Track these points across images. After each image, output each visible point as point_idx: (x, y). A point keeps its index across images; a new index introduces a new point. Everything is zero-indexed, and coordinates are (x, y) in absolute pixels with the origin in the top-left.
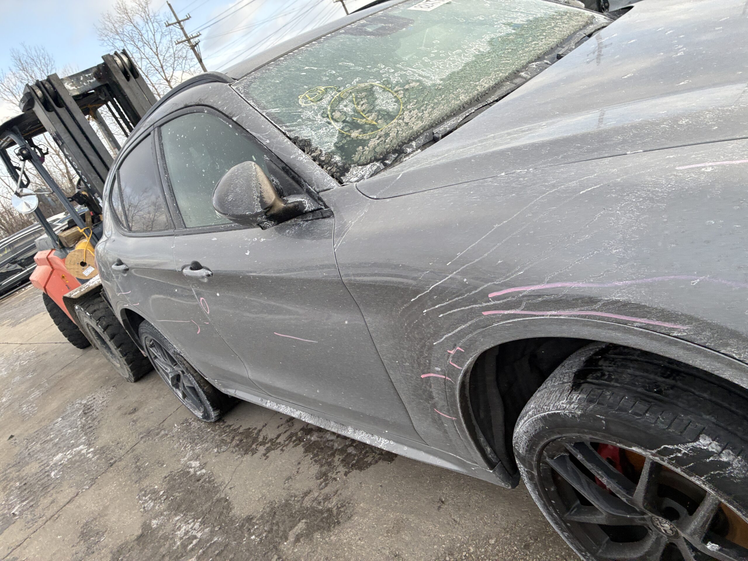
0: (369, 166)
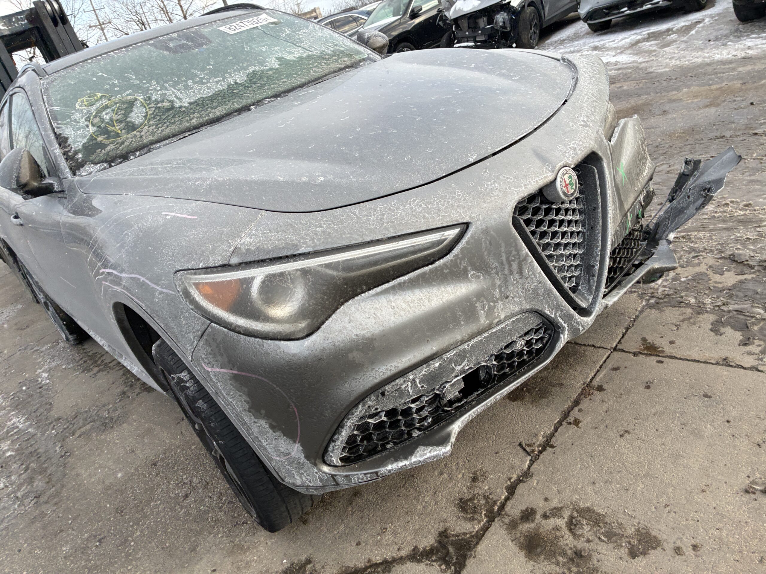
0: (98, 165)
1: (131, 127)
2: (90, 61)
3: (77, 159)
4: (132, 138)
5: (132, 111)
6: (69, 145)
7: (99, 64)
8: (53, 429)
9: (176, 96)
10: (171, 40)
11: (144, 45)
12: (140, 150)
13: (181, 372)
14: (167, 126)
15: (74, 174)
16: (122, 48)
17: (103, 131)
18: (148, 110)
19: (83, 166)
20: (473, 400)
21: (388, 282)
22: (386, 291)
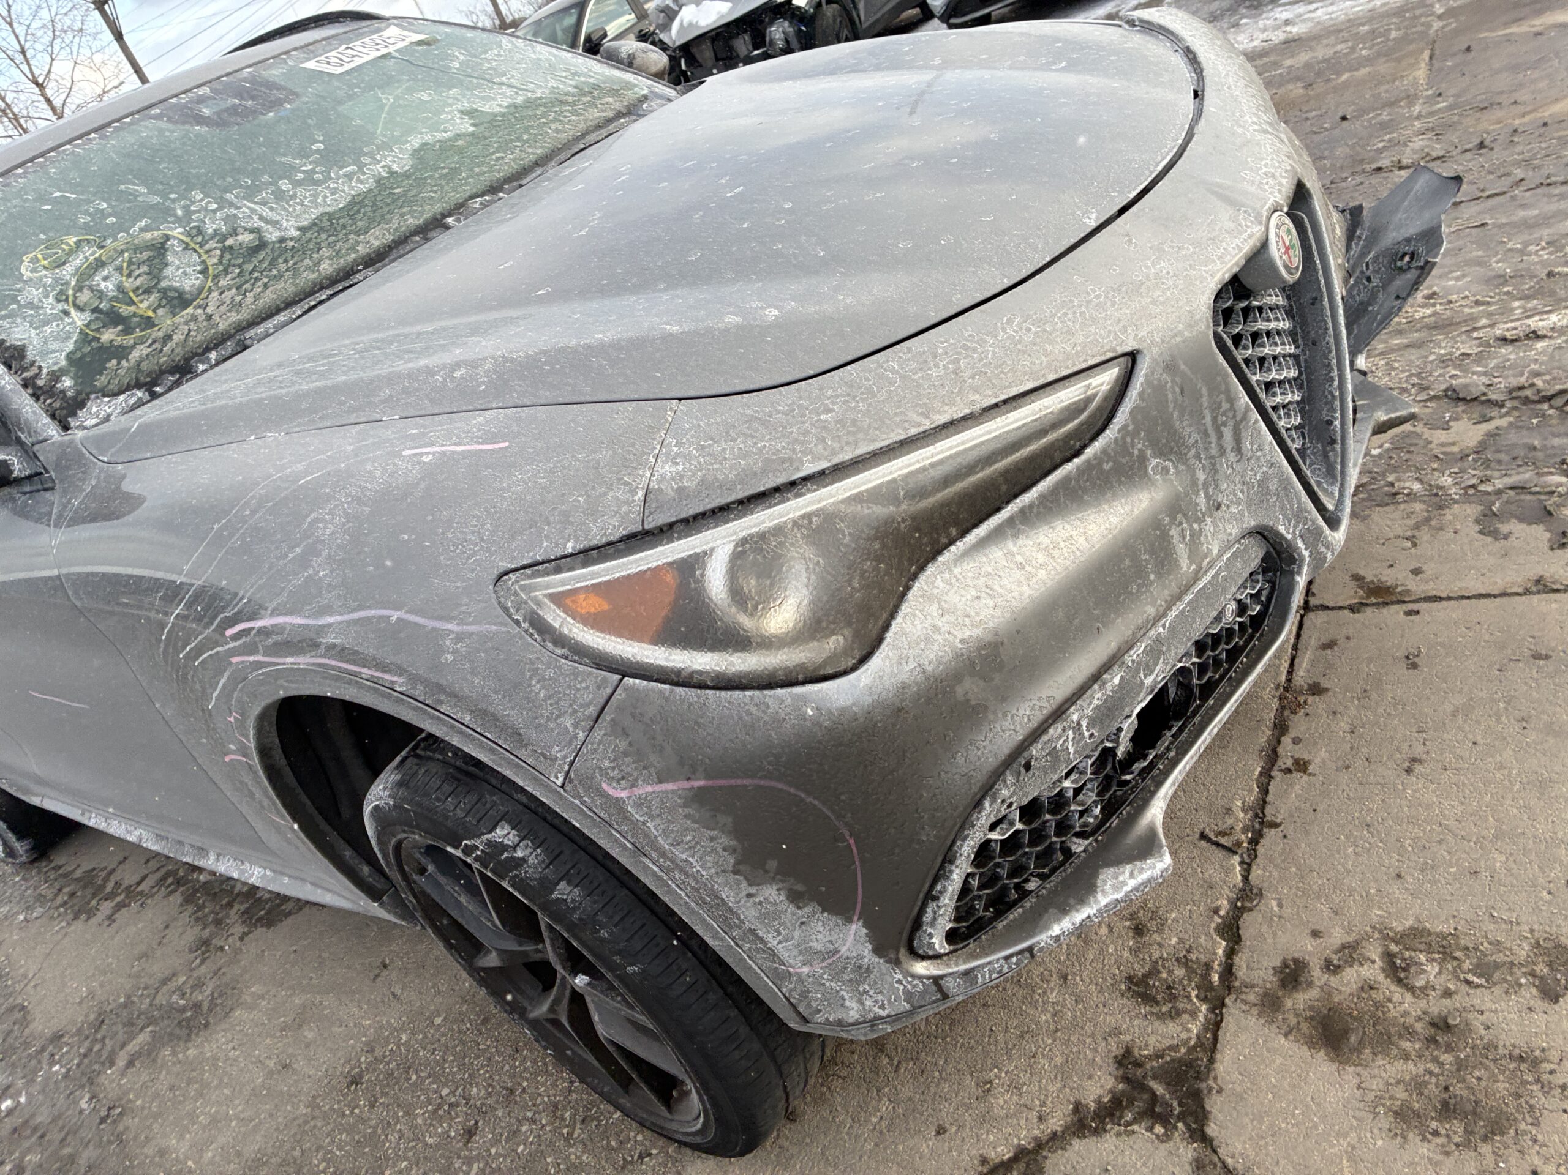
0: (122, 397)
1: (179, 301)
2: (20, 171)
3: (63, 392)
4: (186, 323)
5: (167, 265)
6: (33, 364)
7: (48, 173)
8: (52, 1063)
9: (261, 218)
10: (201, 100)
11: (139, 120)
12: (215, 347)
13: (493, 829)
14: (266, 286)
15: (66, 428)
16: (88, 133)
17: (113, 318)
18: (204, 257)
19: (81, 405)
20: (1168, 749)
21: (998, 510)
22: (997, 534)
